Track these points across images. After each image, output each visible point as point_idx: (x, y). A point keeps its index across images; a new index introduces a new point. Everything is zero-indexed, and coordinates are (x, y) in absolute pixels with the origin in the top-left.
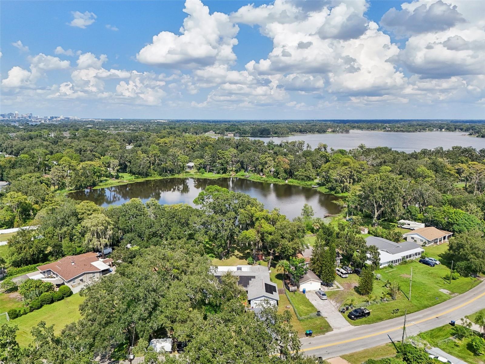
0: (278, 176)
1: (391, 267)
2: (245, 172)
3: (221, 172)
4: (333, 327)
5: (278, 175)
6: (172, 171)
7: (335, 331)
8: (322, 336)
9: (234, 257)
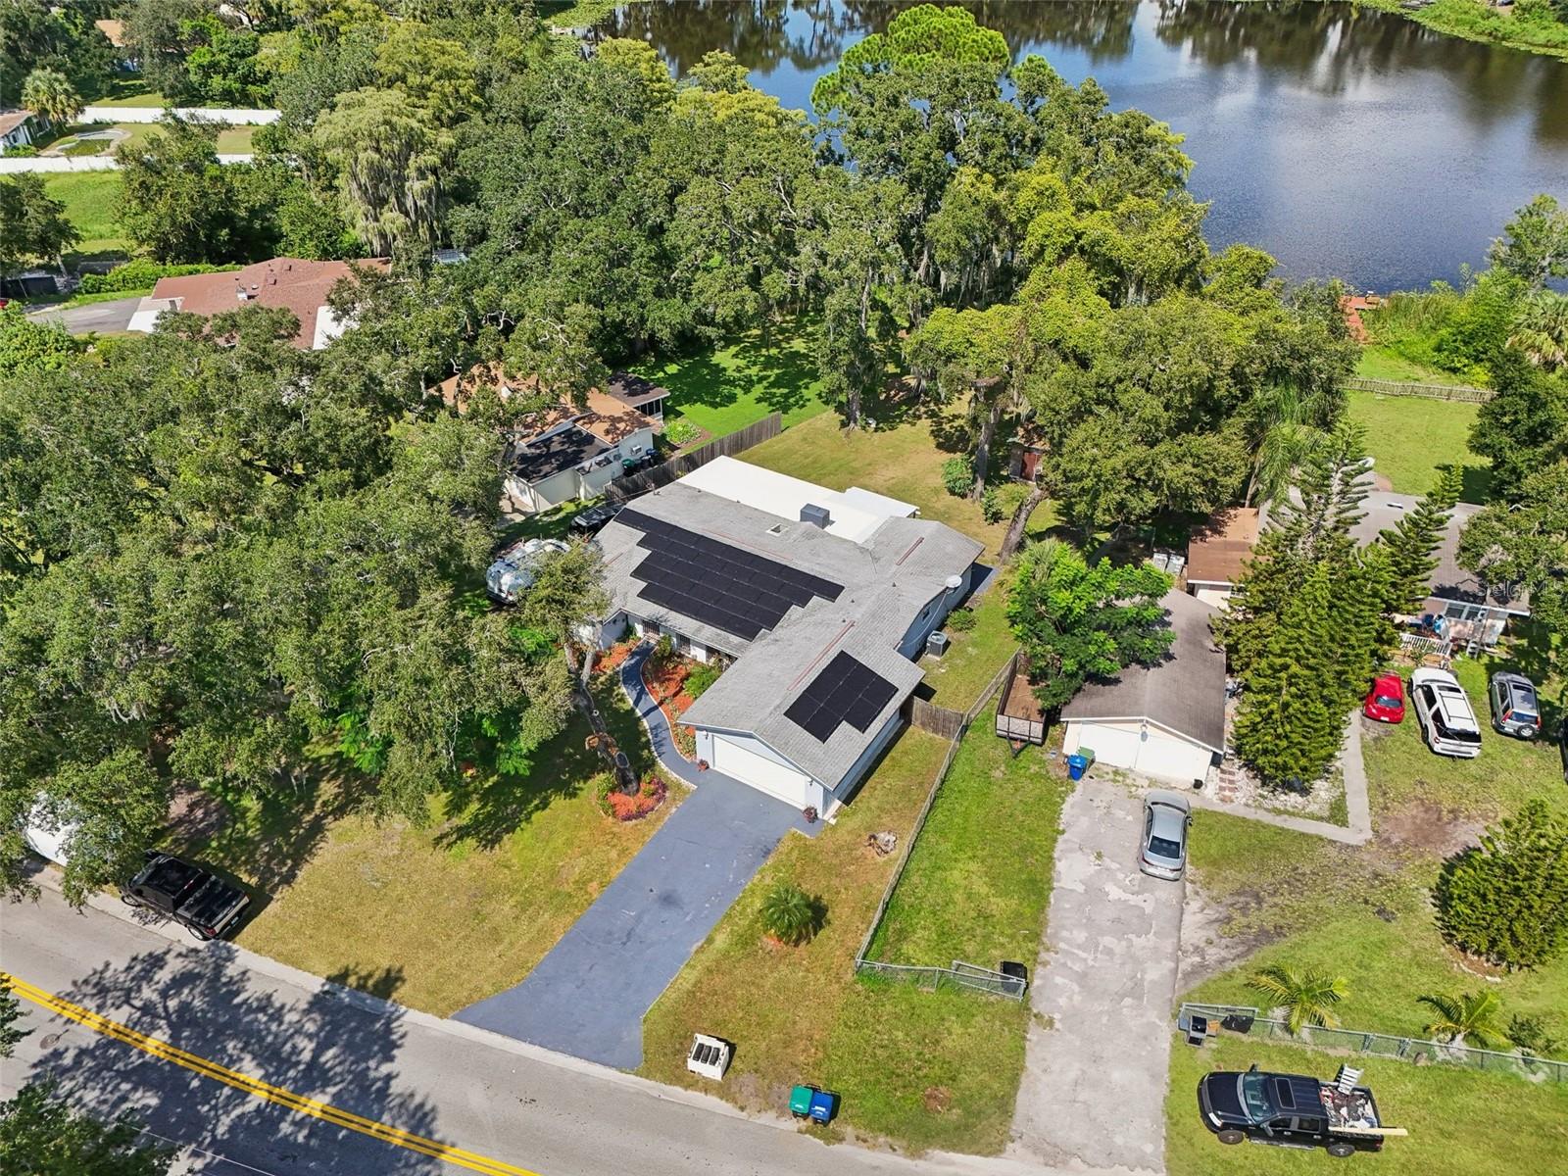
4: (1017, 1125)
9: (925, 424)
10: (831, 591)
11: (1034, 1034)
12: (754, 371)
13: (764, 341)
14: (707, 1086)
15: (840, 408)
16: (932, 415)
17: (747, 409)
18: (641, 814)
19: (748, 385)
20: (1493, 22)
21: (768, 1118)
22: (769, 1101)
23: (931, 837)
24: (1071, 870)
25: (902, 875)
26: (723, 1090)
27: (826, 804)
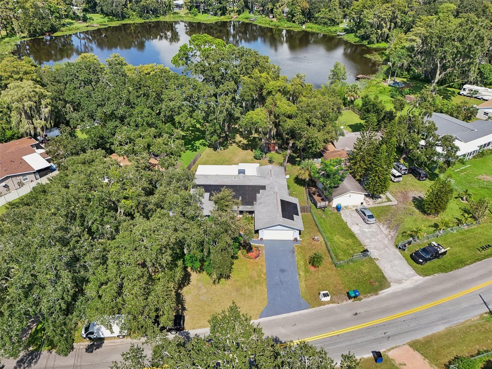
0: (294, 19)
2: (250, 13)
3: (219, 13)
4: (389, 280)
5: (292, 18)
7: (394, 288)
8: (374, 297)
9: (235, 145)
10: (264, 188)
11: (377, 262)
15: (209, 146)
18: (258, 256)
21: (345, 302)
22: (342, 299)
23: (324, 234)
24: (355, 229)
25: (326, 244)
27: (299, 237)
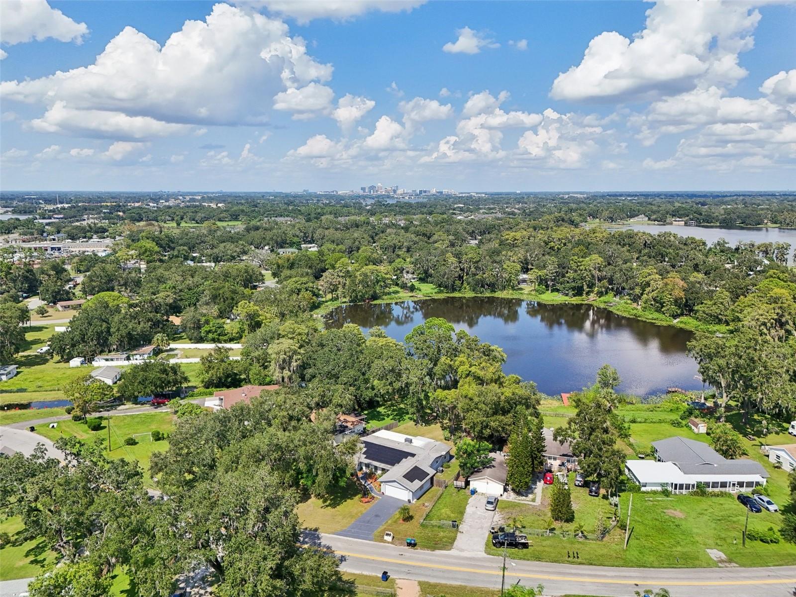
0: (663, 309)
1: (666, 493)
3: (571, 293)
4: (454, 546)
6: (492, 287)
7: (453, 552)
8: (428, 552)
9: (439, 425)
10: (413, 455)
11: (459, 534)
12: (389, 412)
13: (392, 405)
14: (388, 543)
15: (414, 421)
16: (441, 422)
17: (388, 421)
18: (368, 502)
19: (388, 416)
20: (635, 312)
21: (402, 547)
22: (401, 544)
23: (437, 505)
24: (469, 509)
25: (431, 511)
26: (392, 543)
27: (413, 500)
